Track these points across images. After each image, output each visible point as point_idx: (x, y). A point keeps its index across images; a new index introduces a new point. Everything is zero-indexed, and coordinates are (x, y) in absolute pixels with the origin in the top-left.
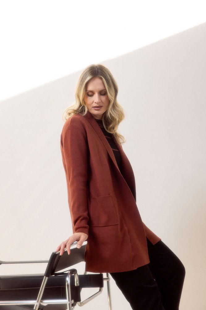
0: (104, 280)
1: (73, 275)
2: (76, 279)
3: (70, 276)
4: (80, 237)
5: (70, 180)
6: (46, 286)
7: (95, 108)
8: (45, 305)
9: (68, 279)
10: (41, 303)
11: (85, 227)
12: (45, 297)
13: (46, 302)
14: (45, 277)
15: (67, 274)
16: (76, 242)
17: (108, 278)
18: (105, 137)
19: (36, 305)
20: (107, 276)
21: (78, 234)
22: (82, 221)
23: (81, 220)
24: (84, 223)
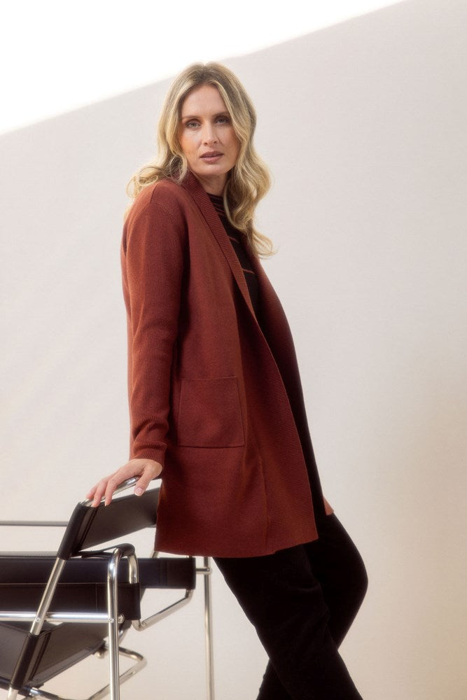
0: (197, 572)
1: (126, 557)
2: (132, 567)
3: (117, 561)
4: (143, 470)
5: (136, 333)
6: (61, 580)
7: (206, 159)
8: (57, 624)
9: (113, 567)
10: (48, 620)
11: (157, 447)
12: (56, 606)
13: (60, 618)
14: (58, 559)
15: (111, 555)
16: (134, 480)
17: (206, 569)
18: (228, 238)
19: (37, 624)
20: (206, 563)
21: (139, 462)
22: (153, 431)
23: (150, 429)
24: (154, 437)
